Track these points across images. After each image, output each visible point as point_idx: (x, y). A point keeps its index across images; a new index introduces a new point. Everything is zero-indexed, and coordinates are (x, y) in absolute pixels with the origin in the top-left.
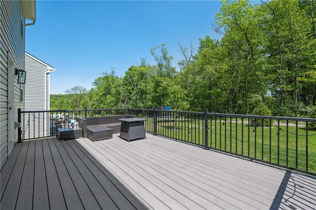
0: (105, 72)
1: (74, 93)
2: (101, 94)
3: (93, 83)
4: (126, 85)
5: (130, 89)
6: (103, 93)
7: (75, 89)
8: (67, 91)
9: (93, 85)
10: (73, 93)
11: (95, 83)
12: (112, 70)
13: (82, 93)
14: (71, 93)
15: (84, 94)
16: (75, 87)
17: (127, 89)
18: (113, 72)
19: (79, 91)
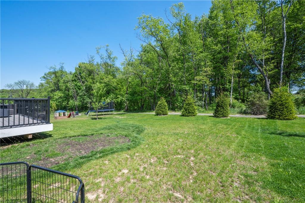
0: (54, 66)
1: (18, 88)
2: (50, 89)
3: (42, 78)
4: (75, 80)
5: (79, 85)
6: (52, 88)
7: (20, 83)
8: (9, 86)
9: (42, 80)
10: (16, 88)
11: (44, 77)
12: (61, 65)
13: (29, 88)
14: (15, 88)
15: (31, 90)
16: (20, 82)
17: (76, 85)
18: (62, 67)
19: (25, 86)
